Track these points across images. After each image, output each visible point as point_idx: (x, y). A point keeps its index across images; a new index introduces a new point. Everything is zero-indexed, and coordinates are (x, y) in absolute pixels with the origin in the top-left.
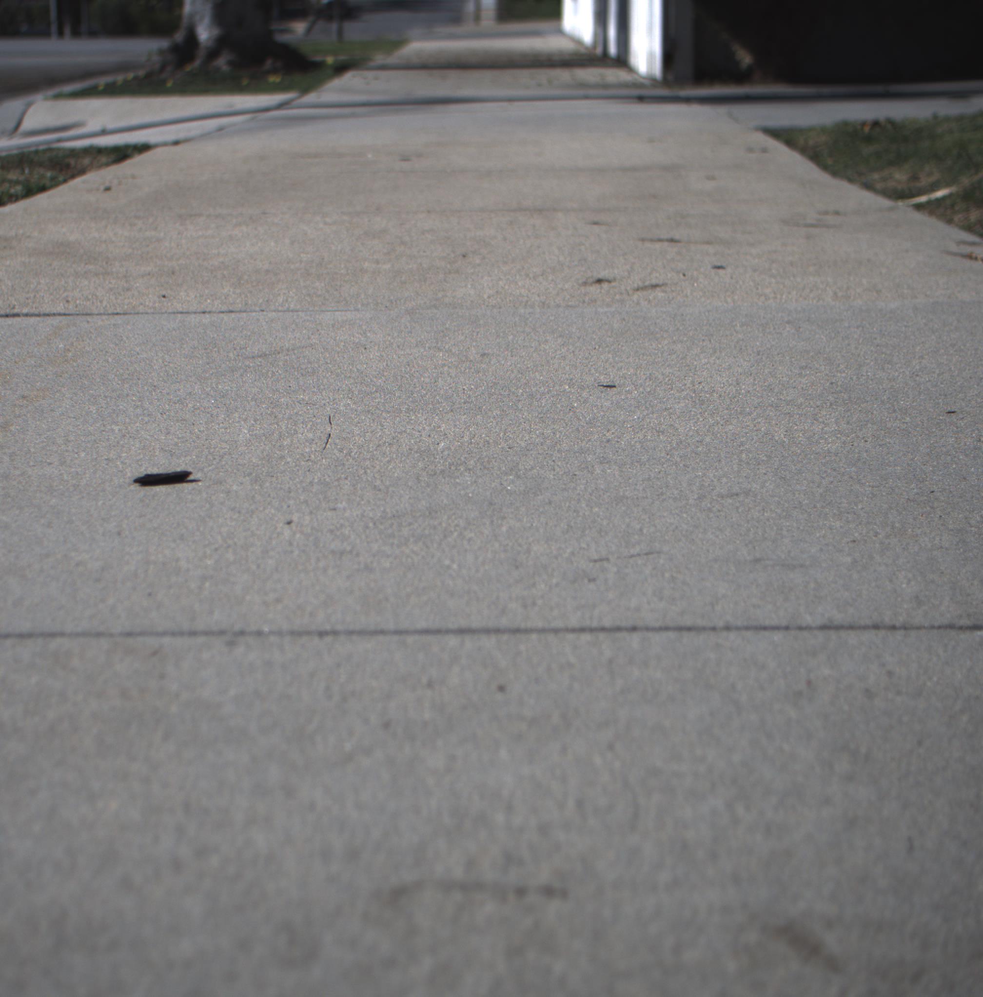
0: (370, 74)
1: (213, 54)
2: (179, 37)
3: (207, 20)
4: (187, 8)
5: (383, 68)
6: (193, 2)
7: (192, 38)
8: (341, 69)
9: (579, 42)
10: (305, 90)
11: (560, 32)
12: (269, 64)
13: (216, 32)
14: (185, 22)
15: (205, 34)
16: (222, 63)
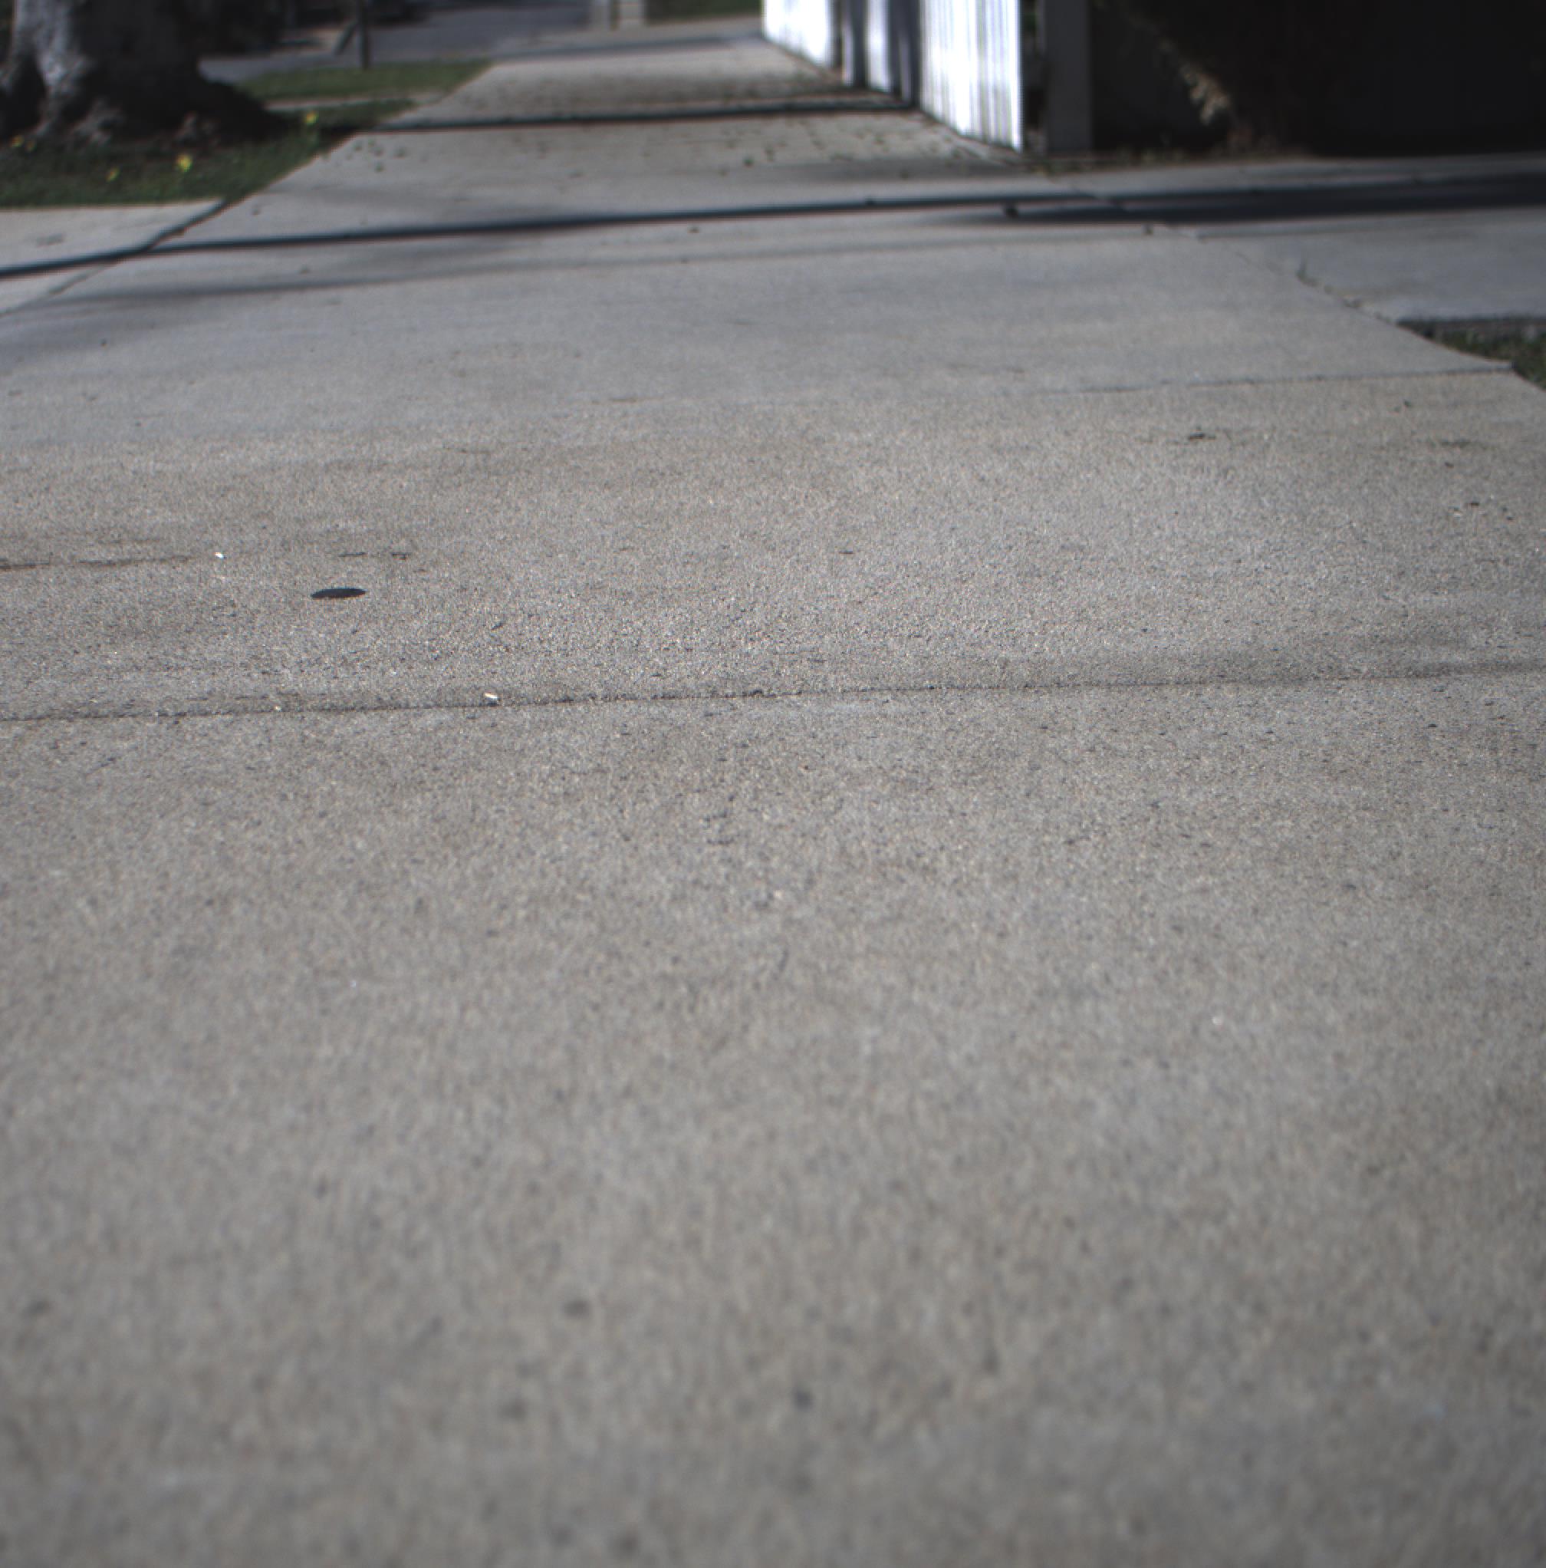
1: (74, 110)
3: (59, 42)
4: (20, 18)
5: (424, 125)
6: (30, 6)
7: (30, 78)
8: (334, 132)
9: (799, 56)
10: (235, 193)
11: (759, 36)
12: (187, 127)
13: (79, 64)
14: (16, 44)
15: (56, 69)
16: (91, 128)
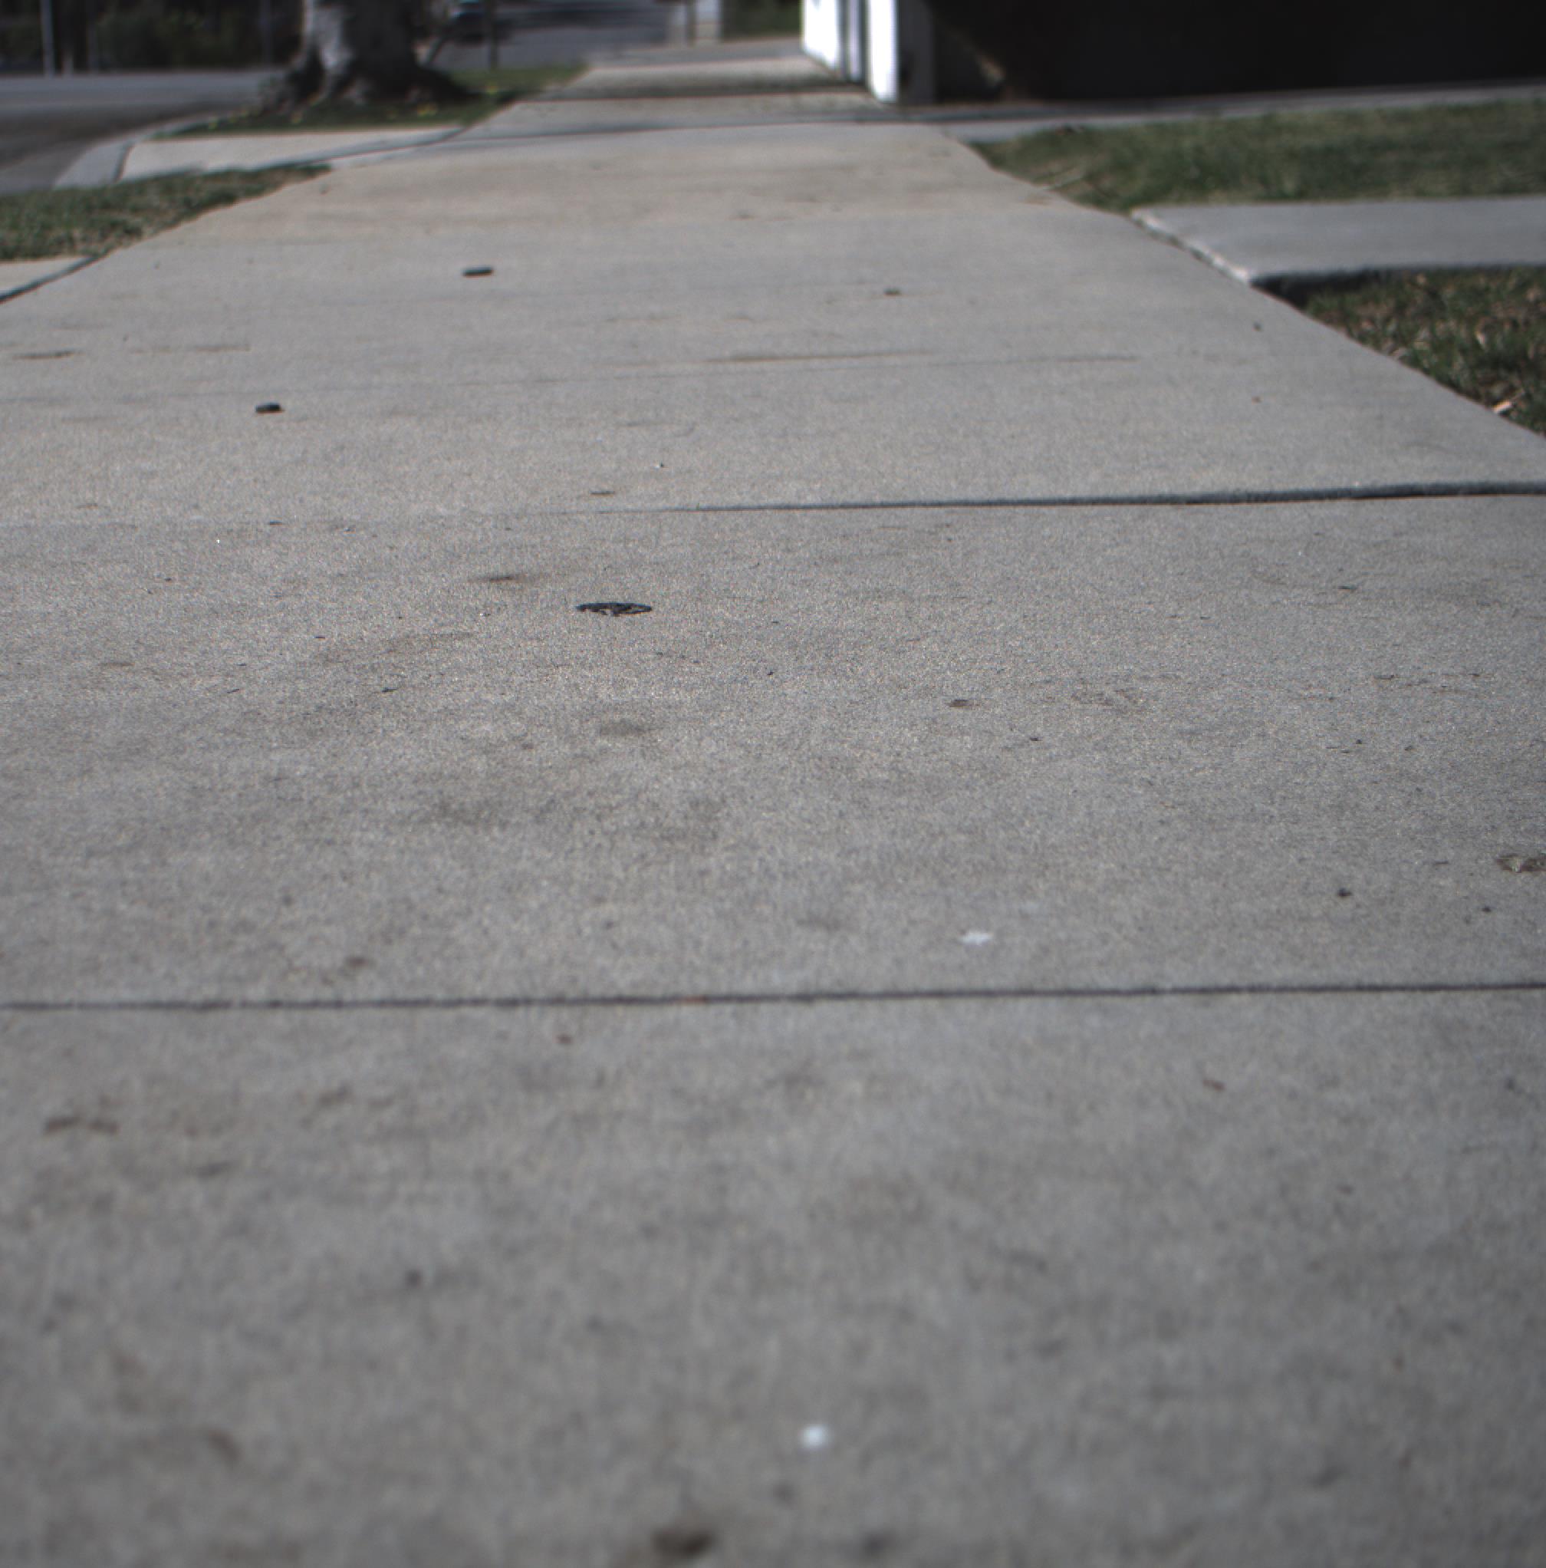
0: (544, 106)
1: (343, 83)
2: (299, 62)
3: (334, 41)
4: (309, 27)
5: (559, 97)
7: (315, 65)
8: (506, 99)
9: (820, 63)
10: (470, 120)
11: (800, 52)
12: (414, 94)
13: (347, 55)
14: (306, 43)
15: (332, 57)
16: (355, 94)
